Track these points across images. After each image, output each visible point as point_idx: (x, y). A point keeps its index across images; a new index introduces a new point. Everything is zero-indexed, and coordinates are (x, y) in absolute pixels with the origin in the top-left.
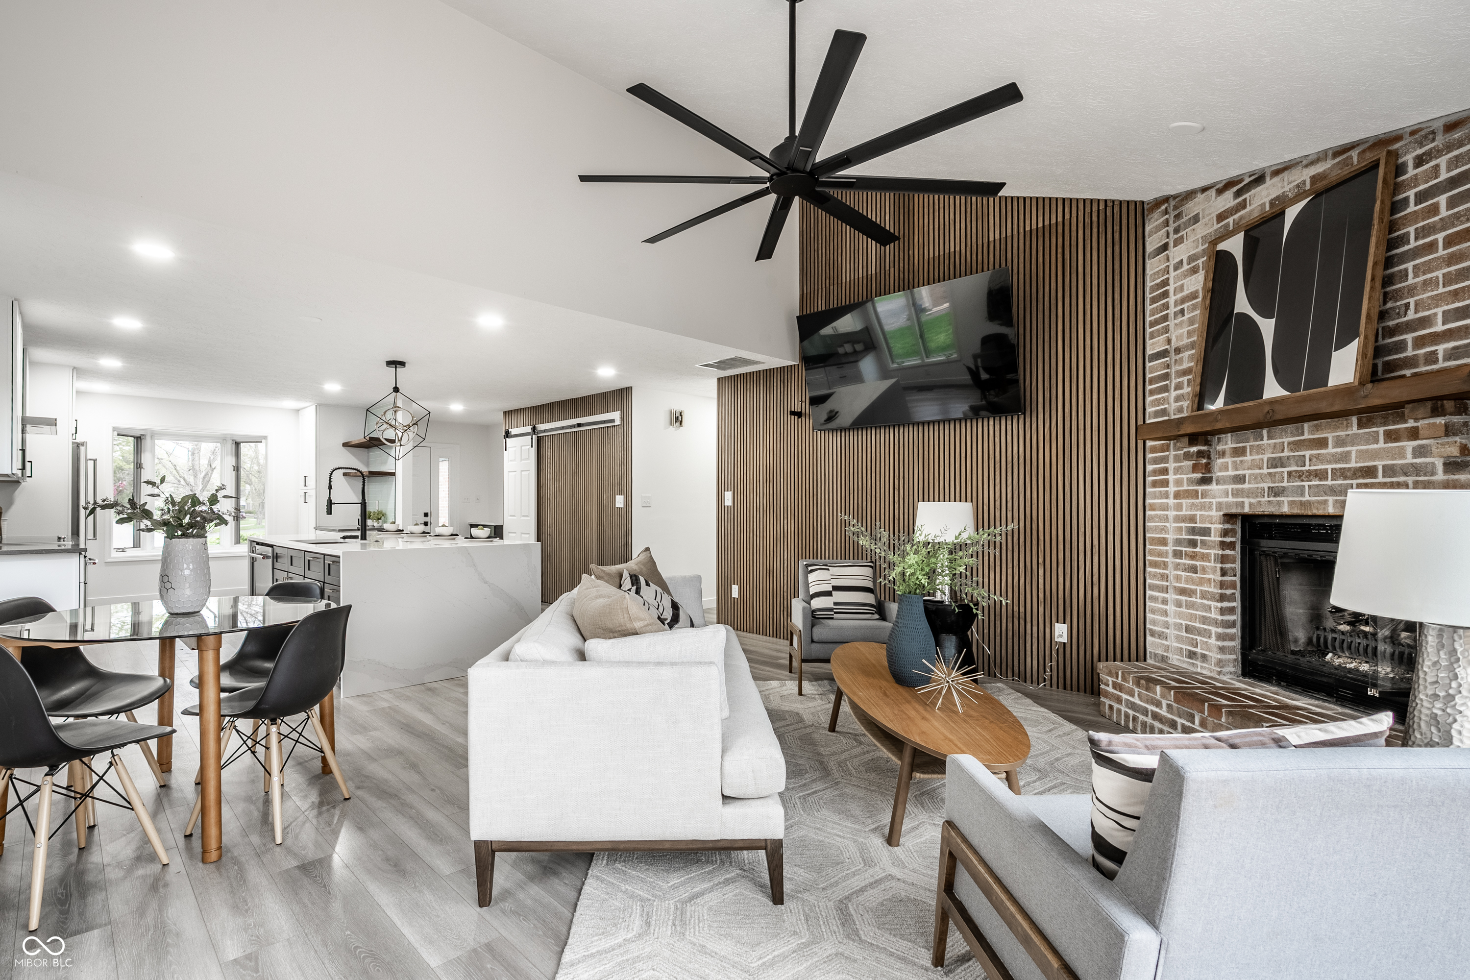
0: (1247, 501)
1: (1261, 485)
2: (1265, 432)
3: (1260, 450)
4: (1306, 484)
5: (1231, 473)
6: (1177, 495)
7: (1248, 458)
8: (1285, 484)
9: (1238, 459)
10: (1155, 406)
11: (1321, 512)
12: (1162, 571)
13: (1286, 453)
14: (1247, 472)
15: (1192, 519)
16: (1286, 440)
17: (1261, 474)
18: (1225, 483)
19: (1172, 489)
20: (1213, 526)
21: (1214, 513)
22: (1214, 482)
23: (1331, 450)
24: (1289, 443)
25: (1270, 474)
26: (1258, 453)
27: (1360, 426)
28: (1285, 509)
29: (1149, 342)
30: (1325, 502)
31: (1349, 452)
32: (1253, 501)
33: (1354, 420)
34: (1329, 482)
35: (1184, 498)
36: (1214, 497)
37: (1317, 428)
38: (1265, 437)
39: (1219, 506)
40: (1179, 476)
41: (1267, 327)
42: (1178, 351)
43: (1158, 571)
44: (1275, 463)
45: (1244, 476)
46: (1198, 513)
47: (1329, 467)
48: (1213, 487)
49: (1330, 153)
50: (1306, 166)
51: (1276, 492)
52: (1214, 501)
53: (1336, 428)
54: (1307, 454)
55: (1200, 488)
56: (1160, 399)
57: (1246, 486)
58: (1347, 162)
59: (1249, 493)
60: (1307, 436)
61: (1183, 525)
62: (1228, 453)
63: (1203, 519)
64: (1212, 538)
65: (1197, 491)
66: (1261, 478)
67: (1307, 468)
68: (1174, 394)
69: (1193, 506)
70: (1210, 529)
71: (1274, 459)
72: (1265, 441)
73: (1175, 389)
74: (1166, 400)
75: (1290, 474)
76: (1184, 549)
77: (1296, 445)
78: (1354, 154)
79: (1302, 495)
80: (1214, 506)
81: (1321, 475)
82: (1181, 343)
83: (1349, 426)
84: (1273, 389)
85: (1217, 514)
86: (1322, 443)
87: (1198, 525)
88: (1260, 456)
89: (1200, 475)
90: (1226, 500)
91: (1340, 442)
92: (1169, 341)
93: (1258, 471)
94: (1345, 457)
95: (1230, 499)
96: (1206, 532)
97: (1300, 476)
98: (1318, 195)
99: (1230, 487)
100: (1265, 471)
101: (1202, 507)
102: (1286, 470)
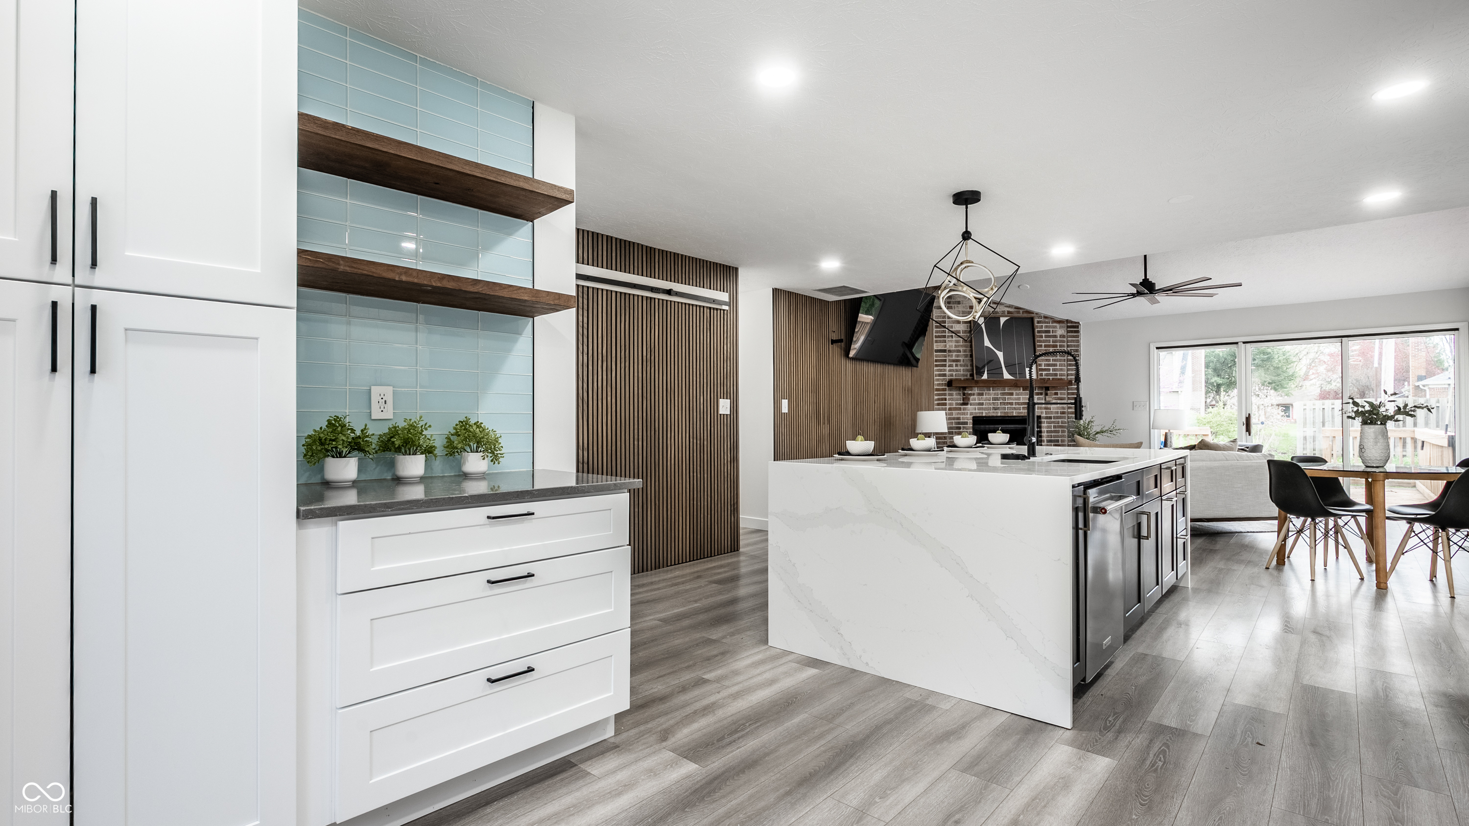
0: (984, 411)
1: (990, 406)
2: (991, 388)
3: (989, 394)
4: (1007, 406)
5: (977, 401)
6: (950, 409)
7: (984, 396)
8: (999, 406)
9: (980, 397)
10: (939, 372)
11: (1011, 415)
12: (943, 441)
13: (999, 396)
14: (984, 402)
15: (959, 419)
16: (999, 392)
17: (990, 403)
18: (974, 405)
19: (948, 407)
20: (968, 421)
21: (969, 416)
22: (969, 405)
23: (1014, 396)
24: (1000, 393)
25: (993, 403)
26: (988, 395)
27: (1023, 390)
28: (999, 415)
29: (935, 344)
30: (1013, 412)
31: (1020, 398)
32: (986, 411)
33: (1022, 388)
34: (1014, 406)
35: (953, 410)
36: (969, 410)
37: (1010, 389)
38: (991, 390)
39: (971, 414)
40: (950, 402)
41: (1000, 355)
42: (950, 351)
43: (941, 441)
44: (995, 399)
45: (983, 403)
46: (961, 416)
47: (1014, 401)
48: (969, 406)
49: (1014, 307)
50: (1006, 307)
51: (995, 409)
52: (969, 412)
53: (1016, 390)
54: (1007, 397)
55: (962, 407)
56: (942, 369)
57: (984, 406)
58: (1019, 312)
59: (985, 409)
60: (1006, 391)
61: (953, 421)
62: (976, 394)
63: (963, 418)
64: (968, 426)
65: (961, 408)
66: (990, 404)
67: (1007, 401)
68: (947, 368)
69: (958, 414)
70: (967, 422)
71: (995, 398)
72: (991, 392)
73: (949, 367)
74: (945, 370)
75: (1001, 403)
76: (954, 431)
77: (1003, 394)
78: (1021, 311)
79: (1005, 410)
80: (969, 414)
81: (1011, 404)
82: (952, 349)
83: (1020, 390)
84: (1007, 376)
85: (970, 417)
86: (1012, 394)
87: (961, 421)
88: (989, 396)
89: (962, 402)
90: (975, 411)
91: (1017, 394)
92: (946, 346)
93: (988, 402)
94: (1019, 399)
95: (977, 411)
96: (966, 423)
97: (1004, 404)
98: (1012, 318)
99: (977, 407)
100: (991, 402)
101: (964, 414)
102: (999, 402)
